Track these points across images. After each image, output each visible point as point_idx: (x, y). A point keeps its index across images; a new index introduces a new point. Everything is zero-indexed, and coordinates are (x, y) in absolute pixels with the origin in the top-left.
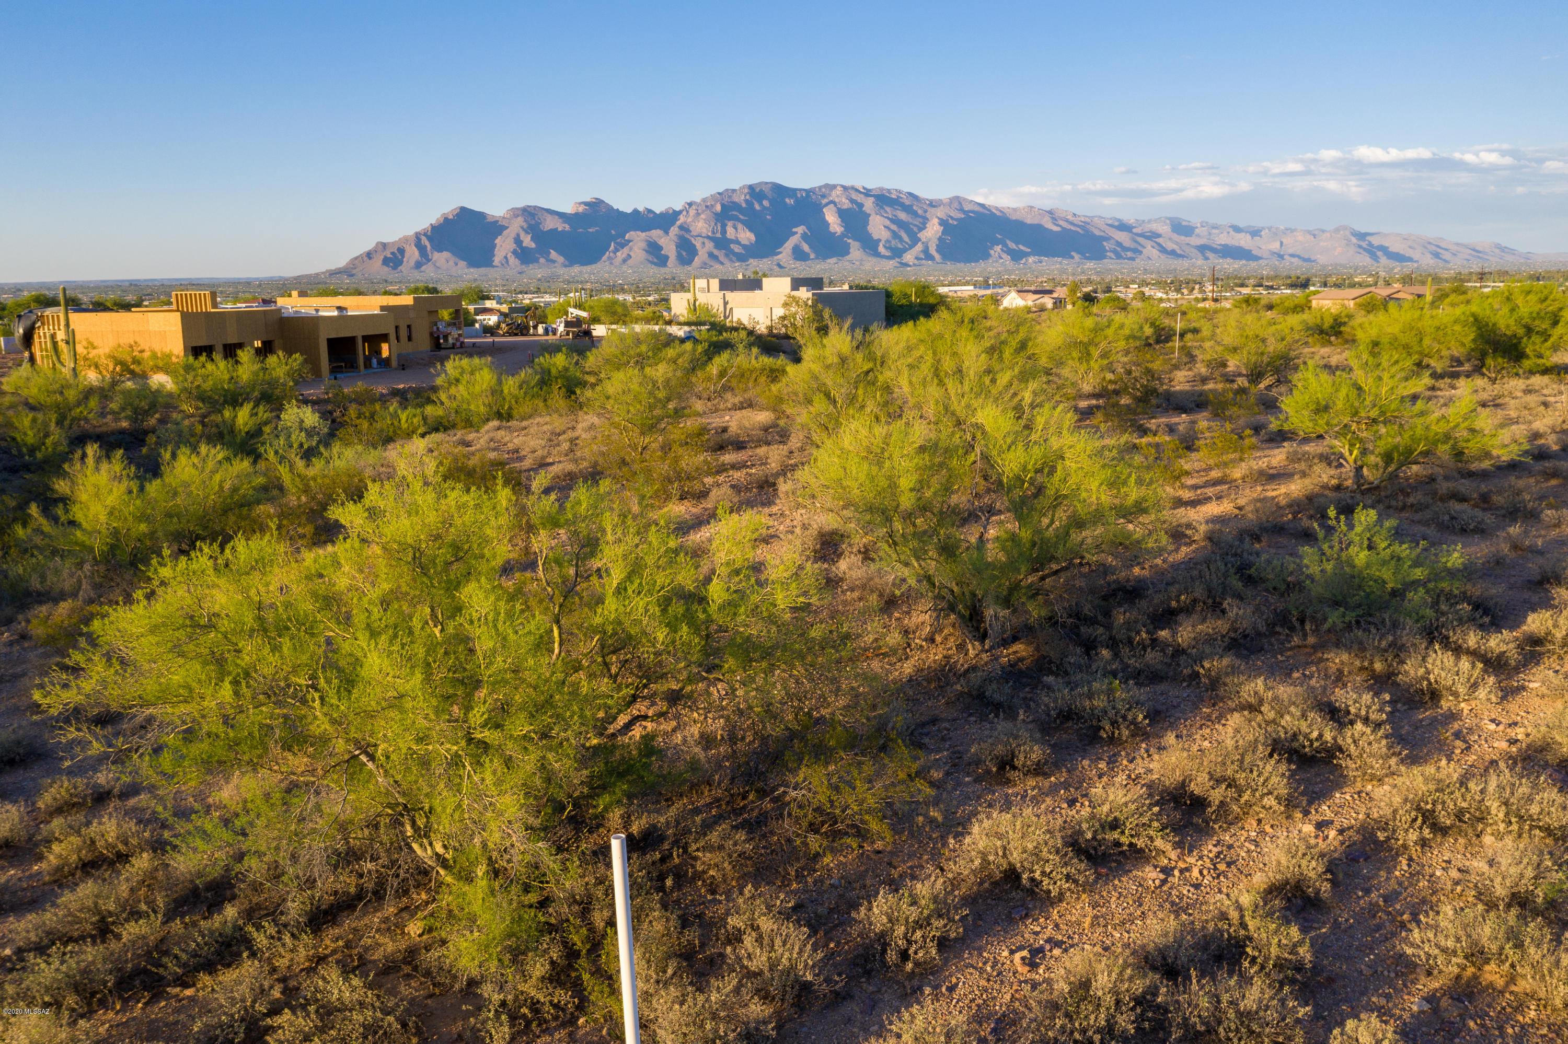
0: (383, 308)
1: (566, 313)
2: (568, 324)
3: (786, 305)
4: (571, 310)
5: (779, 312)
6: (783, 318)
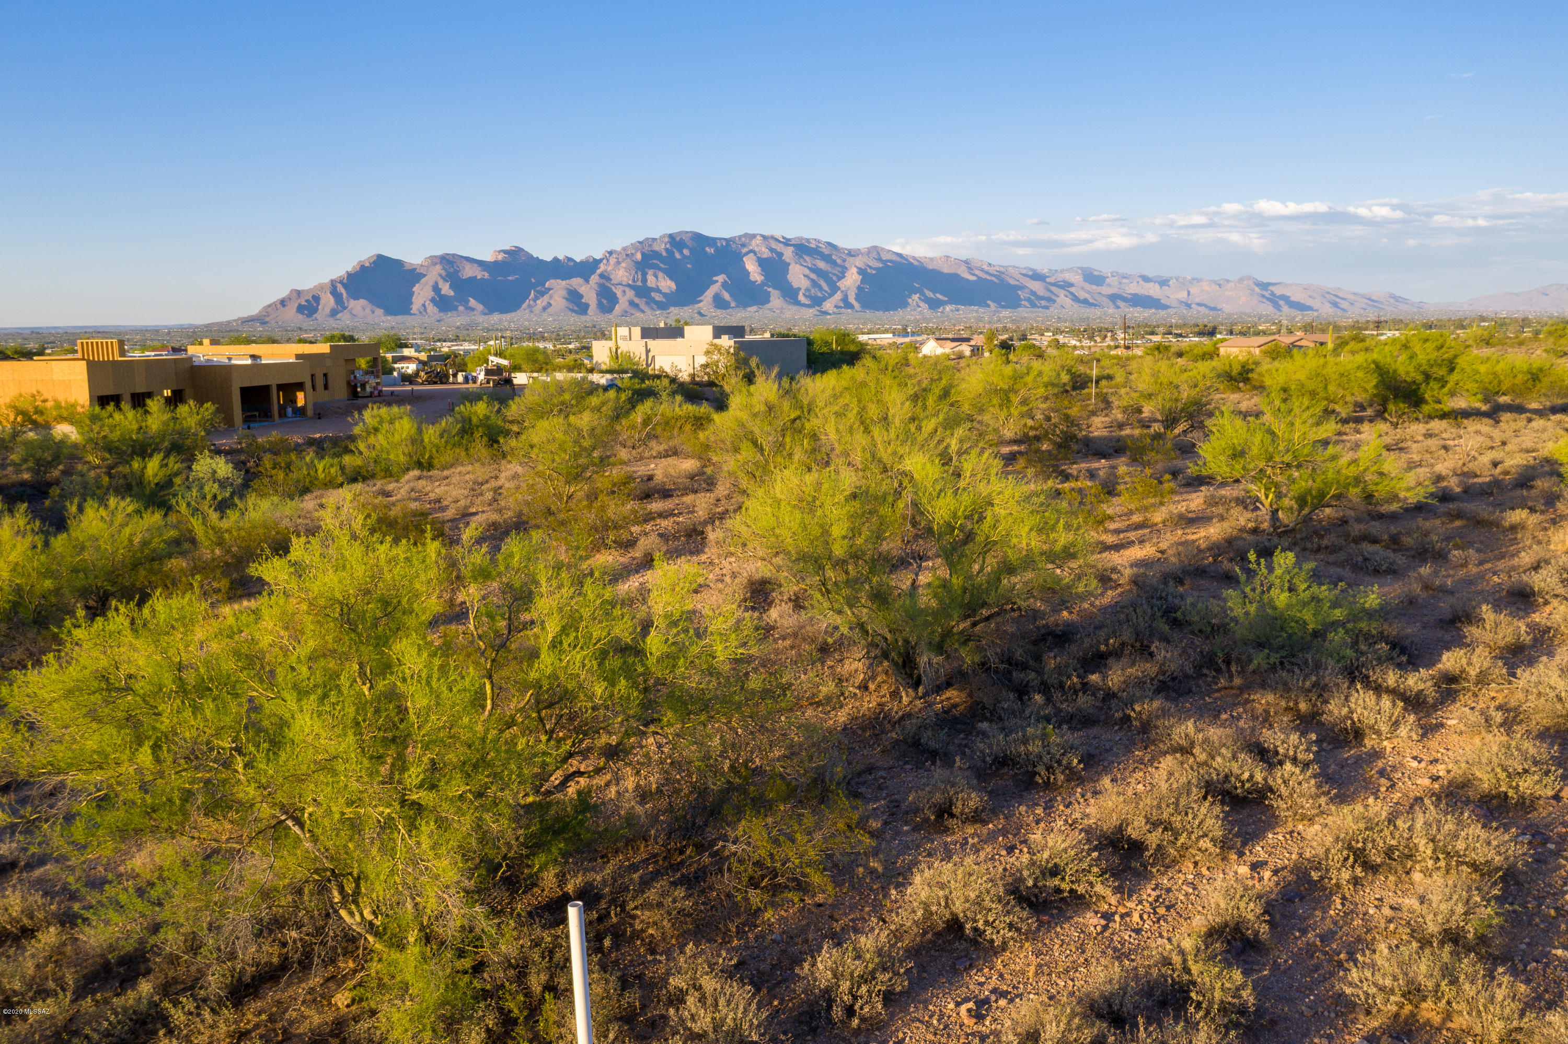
0: (298, 356)
1: (487, 361)
2: (488, 372)
3: (708, 353)
4: (491, 358)
5: (701, 360)
6: (705, 366)
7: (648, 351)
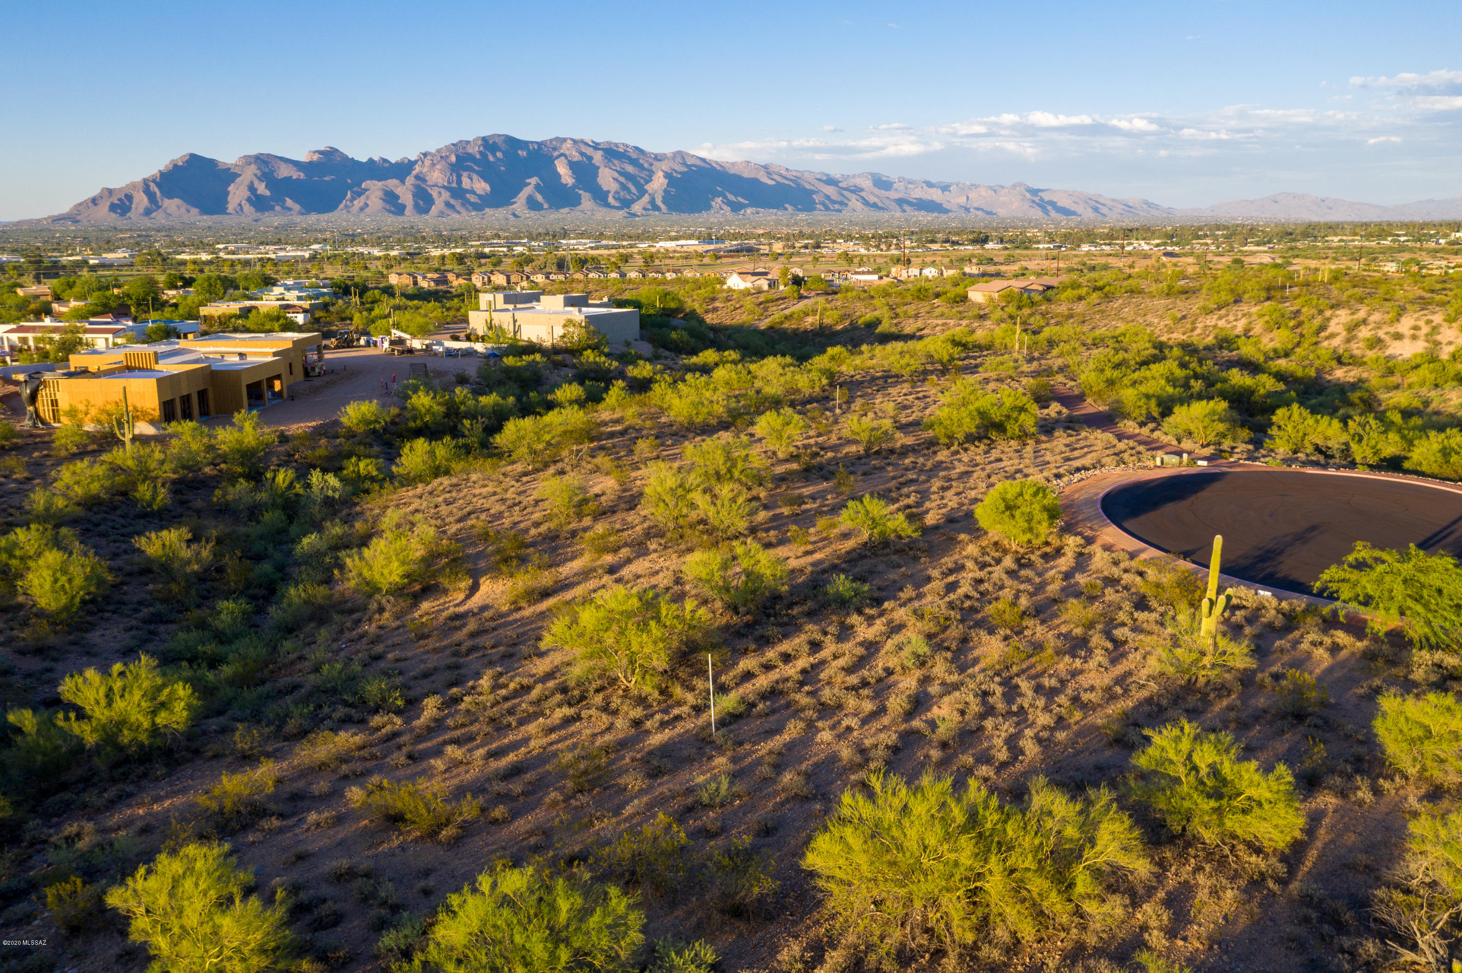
0: (275, 354)
1: (389, 334)
2: (392, 343)
3: (565, 326)
4: (394, 331)
5: (559, 331)
6: (563, 337)
7: (515, 321)
